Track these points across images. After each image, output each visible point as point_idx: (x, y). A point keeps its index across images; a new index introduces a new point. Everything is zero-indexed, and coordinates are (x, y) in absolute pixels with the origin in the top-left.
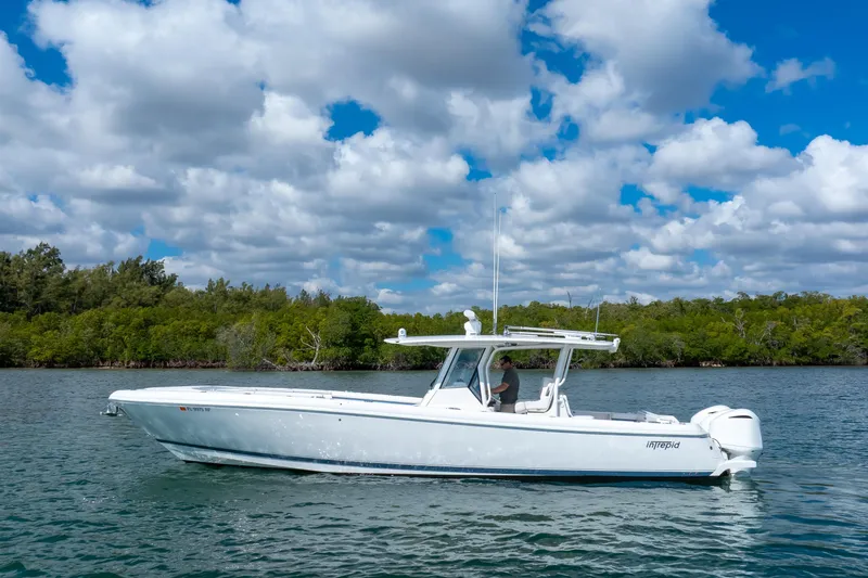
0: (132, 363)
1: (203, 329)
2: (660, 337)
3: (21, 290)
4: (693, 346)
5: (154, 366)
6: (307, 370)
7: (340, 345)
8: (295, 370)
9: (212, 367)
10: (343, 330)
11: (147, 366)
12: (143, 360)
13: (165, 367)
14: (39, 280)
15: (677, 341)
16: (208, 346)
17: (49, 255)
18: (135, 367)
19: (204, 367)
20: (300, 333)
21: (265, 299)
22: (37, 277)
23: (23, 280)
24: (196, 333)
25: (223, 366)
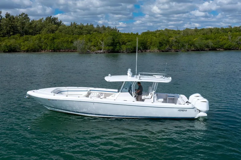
0: (50, 51)
1: (70, 40)
2: (205, 42)
3: (18, 27)
4: (215, 44)
5: (56, 51)
6: (100, 53)
7: (110, 46)
8: (97, 53)
9: (73, 51)
10: (111, 41)
11: (55, 51)
12: (54, 50)
13: (60, 51)
14: (23, 24)
15: (210, 43)
16: (71, 45)
17: (25, 16)
18: (51, 52)
19: (71, 52)
20: (98, 41)
21: (87, 29)
22: (23, 23)
23: (19, 24)
24: (68, 42)
25: (76, 51)
